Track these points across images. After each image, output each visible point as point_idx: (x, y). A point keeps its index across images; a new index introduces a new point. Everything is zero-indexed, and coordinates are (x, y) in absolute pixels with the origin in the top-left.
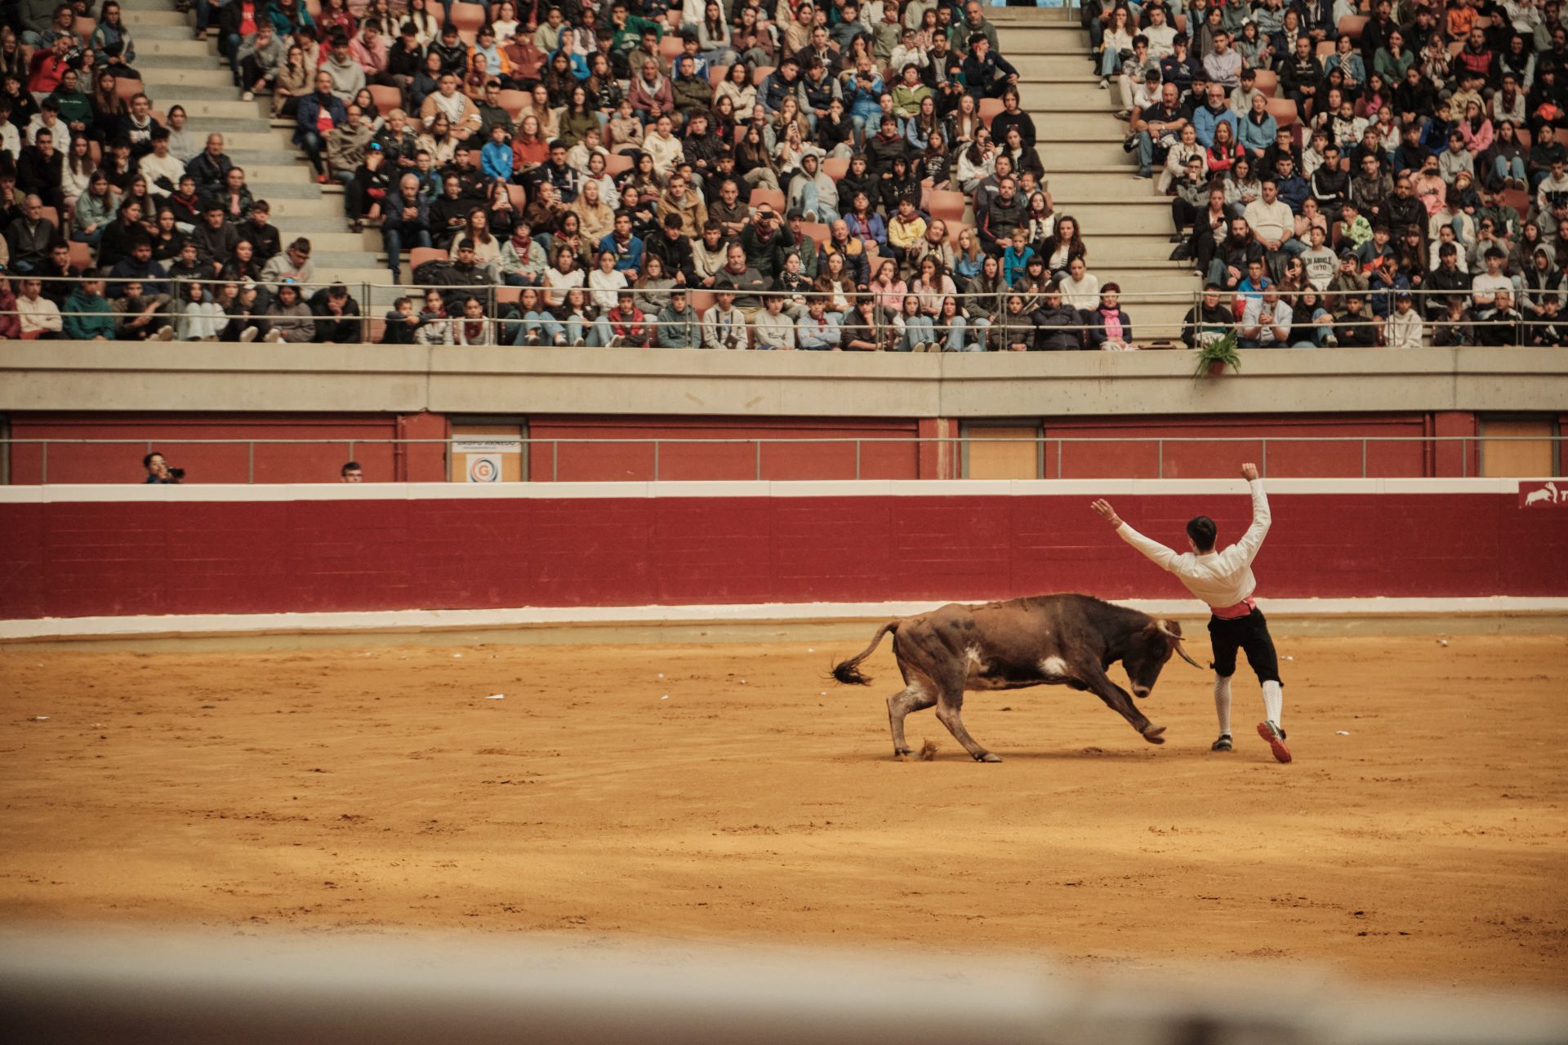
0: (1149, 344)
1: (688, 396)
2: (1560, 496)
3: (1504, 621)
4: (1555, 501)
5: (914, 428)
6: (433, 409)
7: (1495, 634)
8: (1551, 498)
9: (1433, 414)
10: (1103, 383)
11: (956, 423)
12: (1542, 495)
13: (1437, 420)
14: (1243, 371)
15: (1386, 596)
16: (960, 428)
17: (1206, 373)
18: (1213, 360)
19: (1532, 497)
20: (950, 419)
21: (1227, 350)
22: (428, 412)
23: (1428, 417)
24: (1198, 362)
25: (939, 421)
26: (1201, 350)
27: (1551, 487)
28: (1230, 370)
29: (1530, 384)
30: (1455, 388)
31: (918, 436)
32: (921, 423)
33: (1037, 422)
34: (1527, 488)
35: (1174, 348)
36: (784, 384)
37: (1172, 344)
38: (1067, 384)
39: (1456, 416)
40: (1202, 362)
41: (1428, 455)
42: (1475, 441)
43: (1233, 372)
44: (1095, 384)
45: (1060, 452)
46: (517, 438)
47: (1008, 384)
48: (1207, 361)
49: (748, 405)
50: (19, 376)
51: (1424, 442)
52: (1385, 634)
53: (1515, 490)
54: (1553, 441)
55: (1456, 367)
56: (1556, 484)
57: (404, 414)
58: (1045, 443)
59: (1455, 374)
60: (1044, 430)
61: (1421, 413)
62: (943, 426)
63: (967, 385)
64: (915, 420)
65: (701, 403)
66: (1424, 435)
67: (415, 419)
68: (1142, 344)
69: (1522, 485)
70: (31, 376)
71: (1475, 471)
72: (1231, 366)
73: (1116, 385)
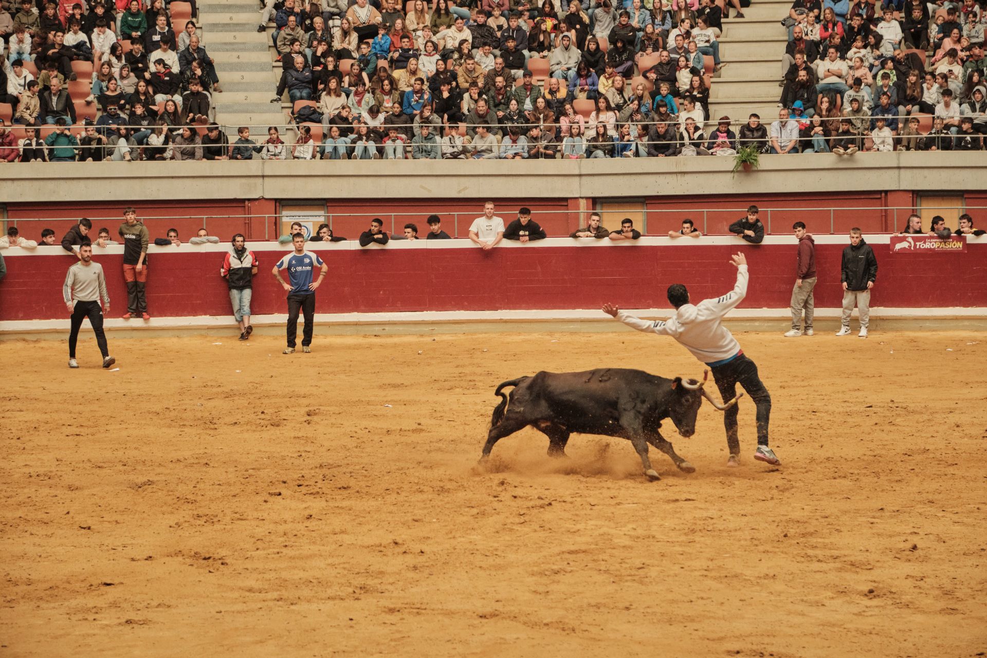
1: (422, 187)
5: (565, 204)
6: (266, 197)
9: (886, 192)
10: (679, 176)
11: (590, 201)
13: (888, 196)
14: (760, 168)
16: (594, 204)
17: (740, 168)
20: (587, 198)
22: (263, 198)
23: (883, 194)
24: (736, 162)
25: (580, 200)
28: (754, 167)
30: (899, 176)
31: (568, 210)
32: (568, 201)
33: (641, 200)
36: (481, 179)
38: (657, 177)
43: (756, 169)
44: (674, 176)
46: (322, 213)
47: (621, 177)
48: (741, 162)
49: (459, 192)
50: (9, 183)
55: (899, 163)
57: (249, 200)
58: (648, 212)
59: (899, 168)
60: (646, 205)
61: (879, 192)
62: (583, 203)
63: (596, 178)
64: (565, 199)
65: (430, 191)
67: (257, 203)
70: (16, 183)
72: (756, 165)
73: (687, 177)
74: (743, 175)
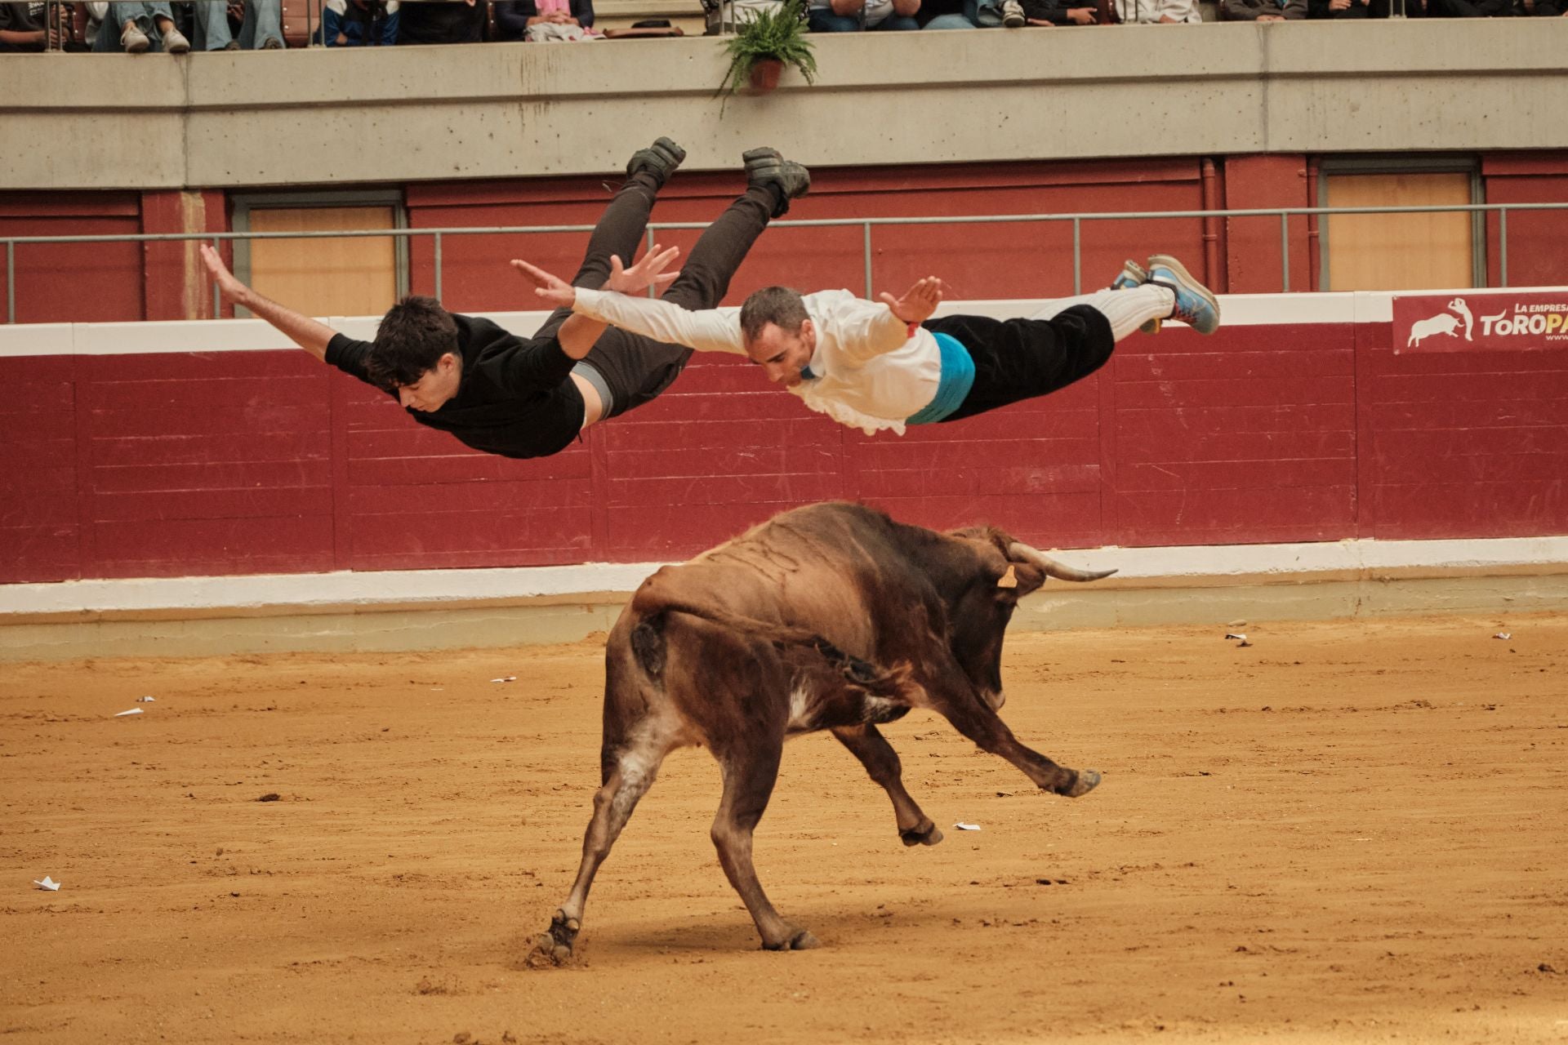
0: (626, 27)
2: (1478, 326)
3: (1366, 589)
4: (1468, 337)
5: (133, 212)
7: (1351, 619)
8: (1460, 331)
9: (1220, 160)
10: (529, 108)
11: (220, 201)
12: (1443, 324)
13: (1229, 173)
14: (819, 80)
15: (1120, 544)
16: (229, 210)
17: (744, 85)
18: (757, 57)
19: (1421, 330)
20: (207, 191)
21: (786, 36)
23: (1210, 168)
24: (728, 61)
25: (184, 197)
26: (733, 36)
27: (1461, 307)
28: (794, 77)
29: (1419, 93)
30: (1264, 105)
31: (141, 231)
32: (145, 201)
33: (394, 195)
34: (1409, 310)
35: (679, 34)
37: (675, 24)
38: (453, 112)
39: (1268, 164)
40: (736, 60)
41: (1212, 247)
42: (1309, 215)
43: (802, 82)
44: (512, 111)
45: (439, 257)
47: (329, 115)
48: (745, 61)
51: (1205, 219)
52: (1120, 624)
53: (1386, 315)
54: (1470, 211)
55: (1266, 60)
56: (1470, 301)
58: (409, 237)
59: (1265, 77)
60: (408, 211)
61: (1199, 160)
62: (193, 207)
63: (241, 119)
64: (135, 196)
66: (1204, 208)
68: (611, 26)
69: (1399, 305)
71: (1310, 279)
72: (798, 68)
73: (559, 114)
74: (746, 103)
